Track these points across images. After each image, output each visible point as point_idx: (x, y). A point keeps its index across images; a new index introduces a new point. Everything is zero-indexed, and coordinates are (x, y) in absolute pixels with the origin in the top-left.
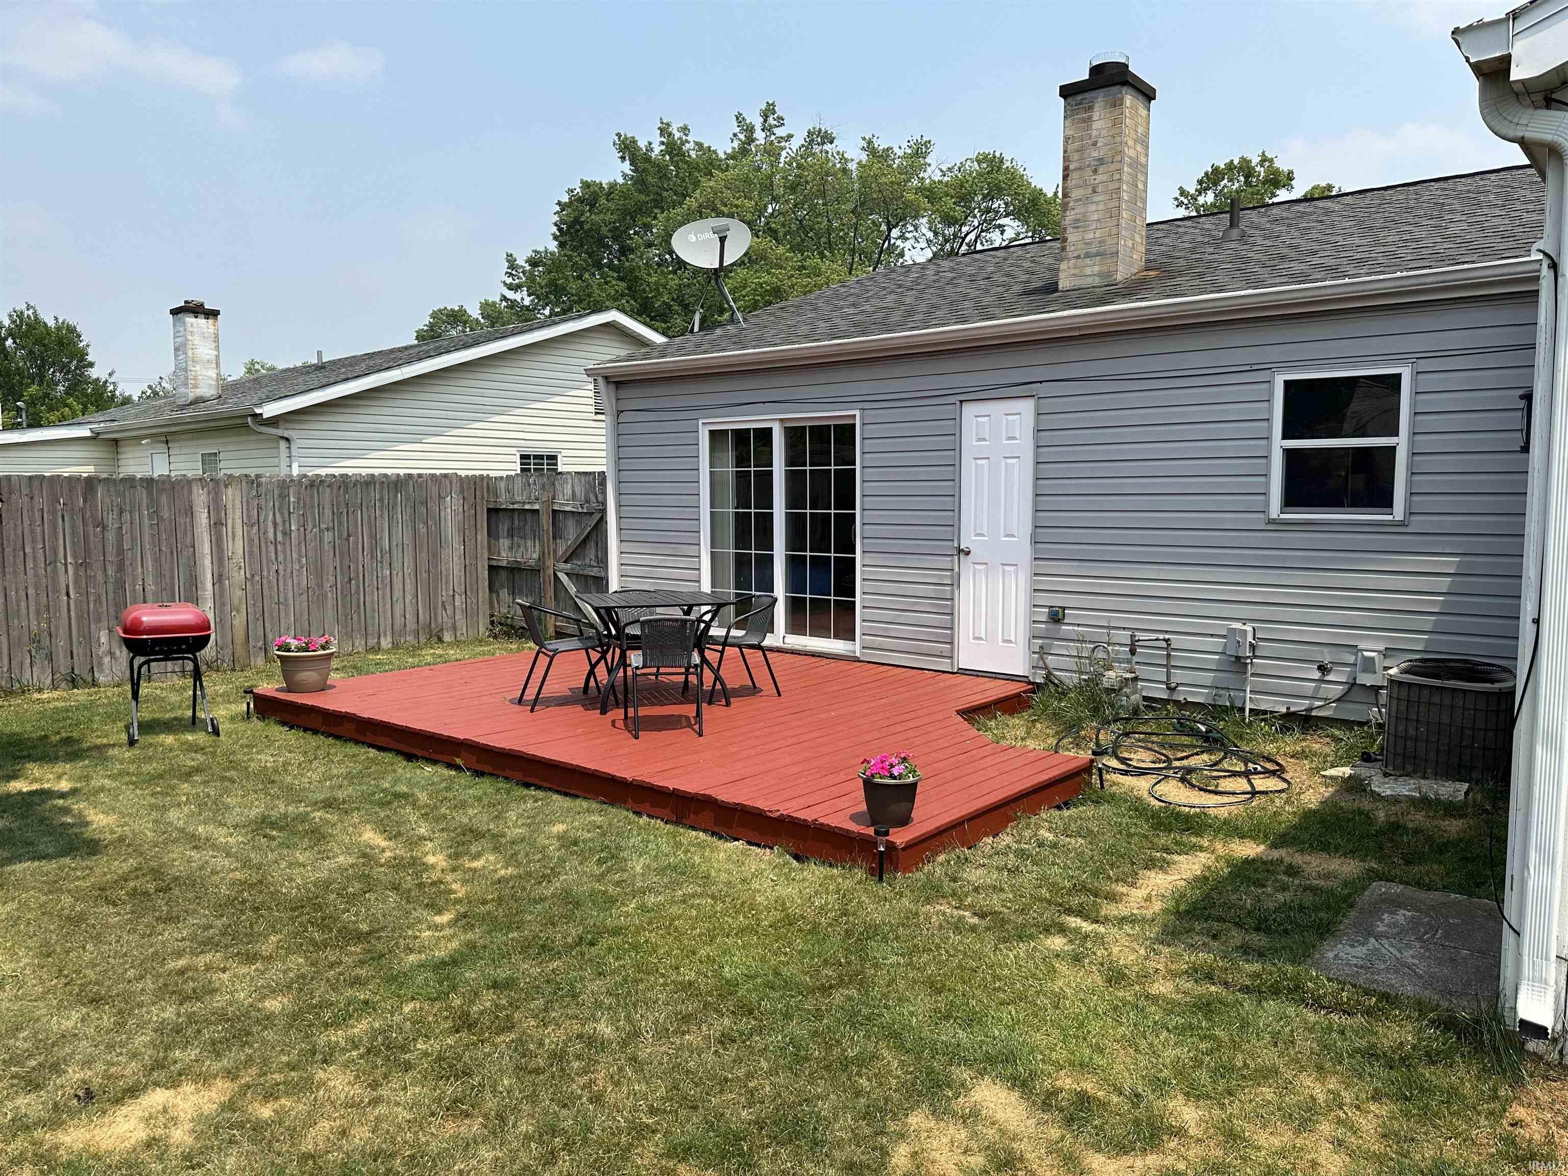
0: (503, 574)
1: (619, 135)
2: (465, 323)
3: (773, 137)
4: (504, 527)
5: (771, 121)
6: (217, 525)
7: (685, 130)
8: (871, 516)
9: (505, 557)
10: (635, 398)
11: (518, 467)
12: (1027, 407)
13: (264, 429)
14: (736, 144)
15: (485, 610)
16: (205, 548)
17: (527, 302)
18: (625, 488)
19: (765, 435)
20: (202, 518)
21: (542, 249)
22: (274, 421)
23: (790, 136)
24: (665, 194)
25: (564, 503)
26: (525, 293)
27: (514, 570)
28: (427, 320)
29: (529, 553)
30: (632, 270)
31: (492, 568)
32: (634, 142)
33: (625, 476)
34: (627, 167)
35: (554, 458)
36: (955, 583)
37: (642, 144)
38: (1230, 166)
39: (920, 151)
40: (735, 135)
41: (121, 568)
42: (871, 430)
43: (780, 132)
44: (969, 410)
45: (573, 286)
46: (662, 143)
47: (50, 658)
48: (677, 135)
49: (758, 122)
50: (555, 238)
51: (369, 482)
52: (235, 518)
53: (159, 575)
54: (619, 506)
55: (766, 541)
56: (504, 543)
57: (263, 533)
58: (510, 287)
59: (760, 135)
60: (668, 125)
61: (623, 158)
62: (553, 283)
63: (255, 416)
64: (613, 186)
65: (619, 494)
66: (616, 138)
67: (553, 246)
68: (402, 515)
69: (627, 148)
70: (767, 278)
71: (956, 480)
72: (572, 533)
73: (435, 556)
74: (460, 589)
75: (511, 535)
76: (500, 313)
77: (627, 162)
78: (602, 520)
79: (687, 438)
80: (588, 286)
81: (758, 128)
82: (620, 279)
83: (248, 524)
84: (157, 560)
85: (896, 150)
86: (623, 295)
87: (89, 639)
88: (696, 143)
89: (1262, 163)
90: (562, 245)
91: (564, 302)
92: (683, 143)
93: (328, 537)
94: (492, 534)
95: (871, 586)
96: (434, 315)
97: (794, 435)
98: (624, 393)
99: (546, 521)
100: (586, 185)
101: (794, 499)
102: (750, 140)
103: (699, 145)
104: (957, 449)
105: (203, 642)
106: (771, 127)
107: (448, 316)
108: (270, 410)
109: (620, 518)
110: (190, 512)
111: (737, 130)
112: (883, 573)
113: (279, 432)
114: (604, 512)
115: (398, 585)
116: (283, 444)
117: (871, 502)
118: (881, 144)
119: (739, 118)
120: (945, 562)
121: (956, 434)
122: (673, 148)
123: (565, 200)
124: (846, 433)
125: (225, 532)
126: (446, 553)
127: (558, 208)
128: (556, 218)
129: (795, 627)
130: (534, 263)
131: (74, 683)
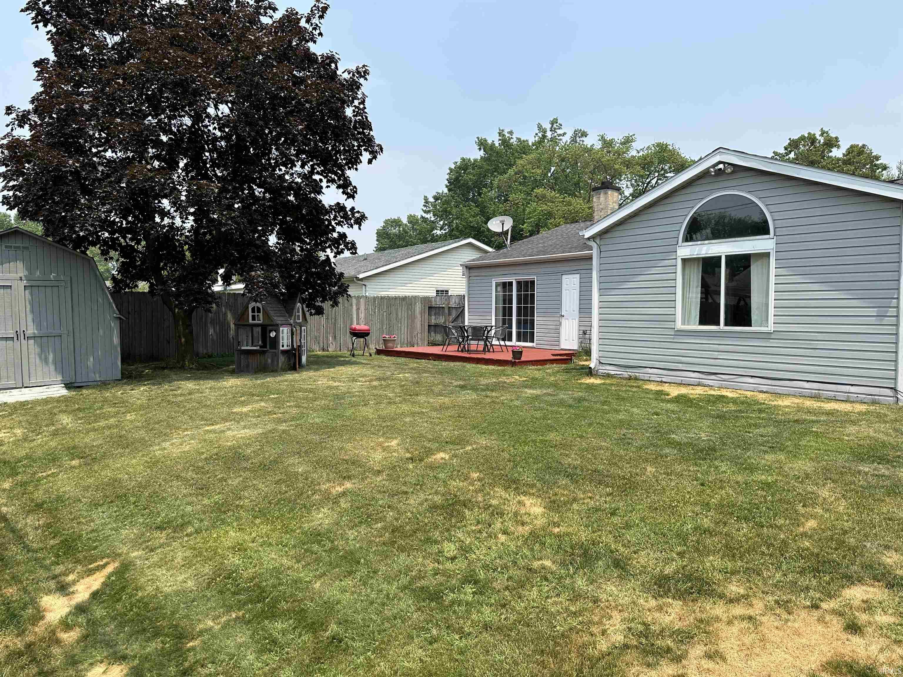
0: (432, 328)
1: (478, 138)
2: (400, 225)
3: (556, 134)
4: (433, 313)
5: (555, 126)
6: (358, 309)
7: (511, 133)
8: (539, 306)
9: (433, 322)
10: (475, 273)
11: (435, 295)
12: (578, 276)
13: (359, 282)
14: (537, 138)
15: (426, 338)
16: (355, 316)
17: (433, 219)
18: (471, 299)
19: (511, 284)
20: (354, 307)
21: (441, 192)
22: (362, 280)
23: (565, 134)
24: (500, 165)
25: (452, 304)
26: (432, 214)
27: (436, 326)
28: (383, 224)
29: (441, 320)
30: (483, 202)
31: (429, 326)
32: (486, 141)
33: (471, 296)
34: (482, 153)
35: (447, 291)
36: (560, 324)
37: (490, 142)
38: (802, 138)
39: (628, 141)
40: (537, 134)
41: (335, 320)
42: (539, 282)
43: (559, 132)
44: (564, 277)
45: (454, 211)
46: (500, 140)
47: (319, 343)
48: (507, 135)
49: (548, 126)
50: (447, 186)
51: (396, 298)
52: (362, 308)
53: (344, 322)
54: (469, 305)
55: (511, 315)
56: (433, 317)
57: (368, 312)
58: (425, 212)
59: (549, 134)
60: (503, 131)
61: (480, 149)
62: (445, 211)
63: (357, 278)
64: (475, 160)
65: (469, 301)
66: (477, 140)
67: (446, 190)
68: (404, 308)
69: (482, 144)
70: (545, 207)
71: (560, 296)
72: (454, 314)
73: (413, 321)
74: (420, 332)
75: (435, 315)
76: (417, 220)
77: (482, 151)
78: (463, 310)
79: (489, 284)
80: (462, 211)
81: (548, 130)
82: (477, 206)
83: (365, 310)
84: (344, 318)
85: (616, 140)
86: (477, 215)
87: (327, 339)
88: (517, 138)
89: (822, 135)
90: (449, 190)
91: (450, 218)
92: (509, 139)
93: (385, 314)
94: (430, 314)
95: (539, 326)
96: (386, 222)
97: (519, 283)
98: (471, 271)
99: (446, 311)
100: (463, 159)
101: (519, 302)
102: (544, 137)
103: (519, 139)
104: (561, 288)
105: (368, 334)
106: (555, 129)
107: (392, 222)
108: (361, 276)
109: (469, 309)
110: (352, 305)
111: (537, 132)
112: (542, 322)
113: (363, 283)
114: (464, 307)
115: (403, 328)
116: (364, 287)
117: (539, 302)
118: (608, 138)
119: (540, 127)
120: (557, 319)
121: (561, 283)
122: (505, 142)
123: (453, 167)
124: (533, 282)
125: (360, 311)
126: (416, 320)
127: (449, 171)
128: (447, 177)
129: (519, 339)
130: (436, 198)
131: (323, 350)
